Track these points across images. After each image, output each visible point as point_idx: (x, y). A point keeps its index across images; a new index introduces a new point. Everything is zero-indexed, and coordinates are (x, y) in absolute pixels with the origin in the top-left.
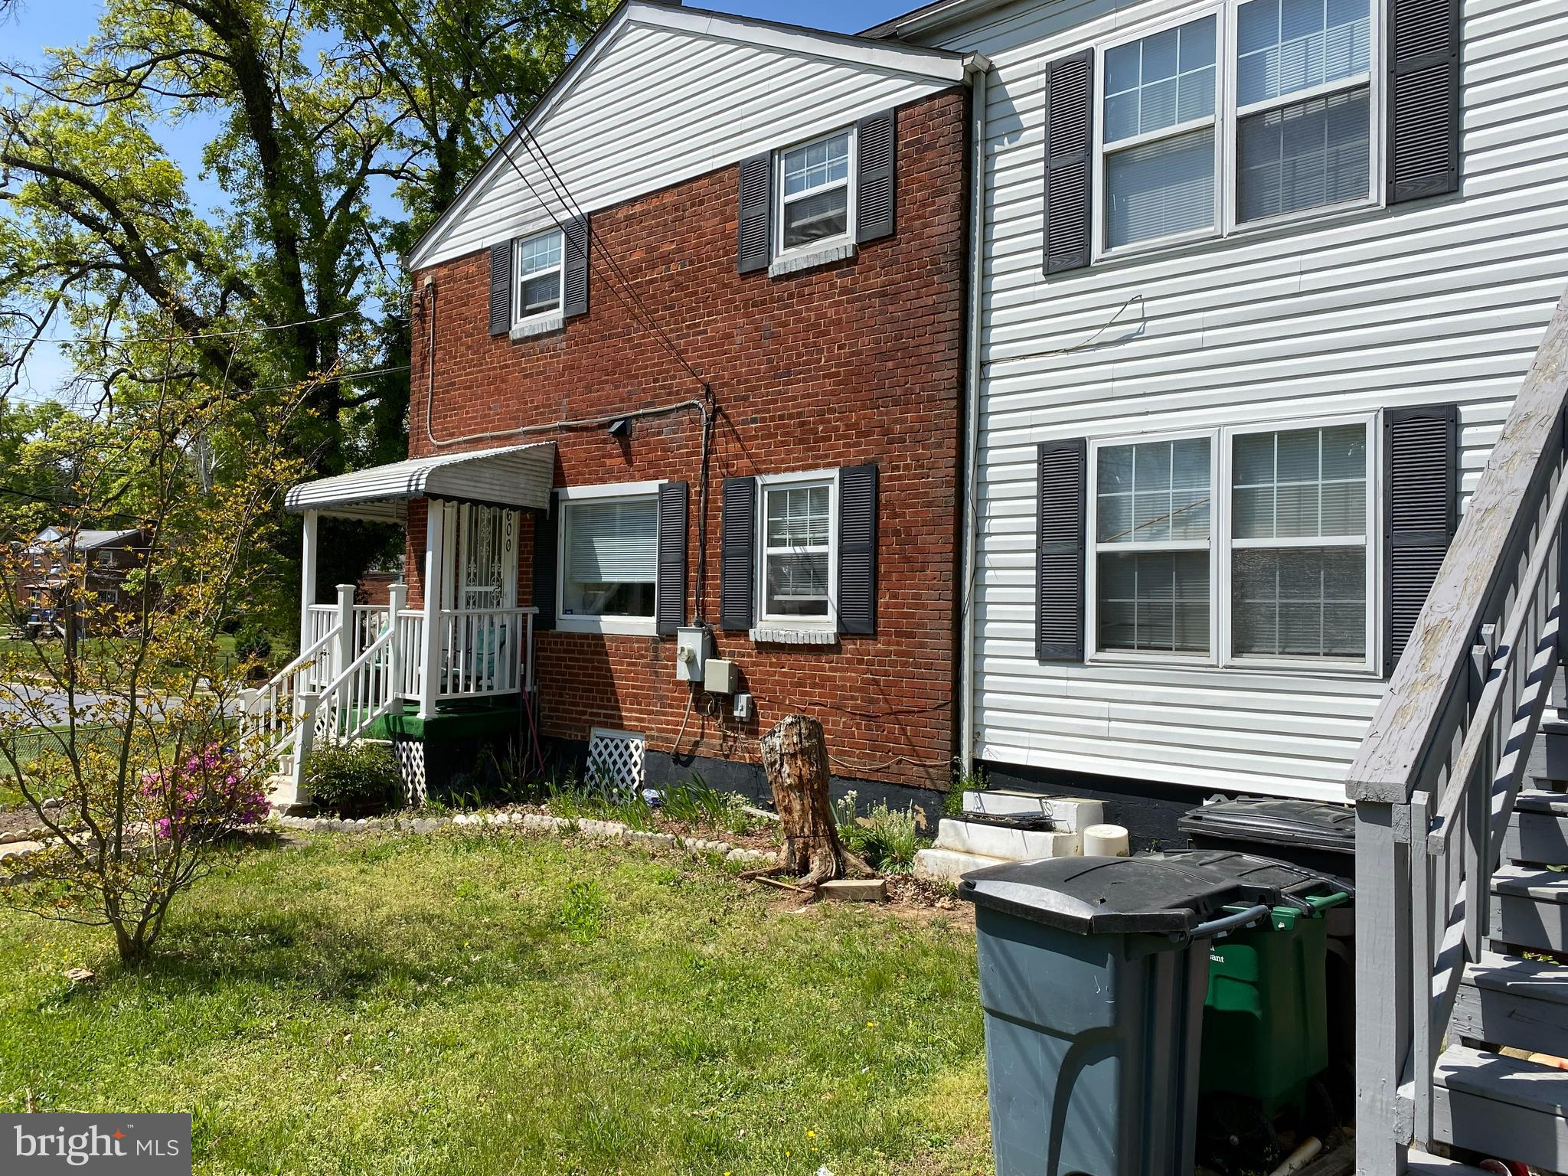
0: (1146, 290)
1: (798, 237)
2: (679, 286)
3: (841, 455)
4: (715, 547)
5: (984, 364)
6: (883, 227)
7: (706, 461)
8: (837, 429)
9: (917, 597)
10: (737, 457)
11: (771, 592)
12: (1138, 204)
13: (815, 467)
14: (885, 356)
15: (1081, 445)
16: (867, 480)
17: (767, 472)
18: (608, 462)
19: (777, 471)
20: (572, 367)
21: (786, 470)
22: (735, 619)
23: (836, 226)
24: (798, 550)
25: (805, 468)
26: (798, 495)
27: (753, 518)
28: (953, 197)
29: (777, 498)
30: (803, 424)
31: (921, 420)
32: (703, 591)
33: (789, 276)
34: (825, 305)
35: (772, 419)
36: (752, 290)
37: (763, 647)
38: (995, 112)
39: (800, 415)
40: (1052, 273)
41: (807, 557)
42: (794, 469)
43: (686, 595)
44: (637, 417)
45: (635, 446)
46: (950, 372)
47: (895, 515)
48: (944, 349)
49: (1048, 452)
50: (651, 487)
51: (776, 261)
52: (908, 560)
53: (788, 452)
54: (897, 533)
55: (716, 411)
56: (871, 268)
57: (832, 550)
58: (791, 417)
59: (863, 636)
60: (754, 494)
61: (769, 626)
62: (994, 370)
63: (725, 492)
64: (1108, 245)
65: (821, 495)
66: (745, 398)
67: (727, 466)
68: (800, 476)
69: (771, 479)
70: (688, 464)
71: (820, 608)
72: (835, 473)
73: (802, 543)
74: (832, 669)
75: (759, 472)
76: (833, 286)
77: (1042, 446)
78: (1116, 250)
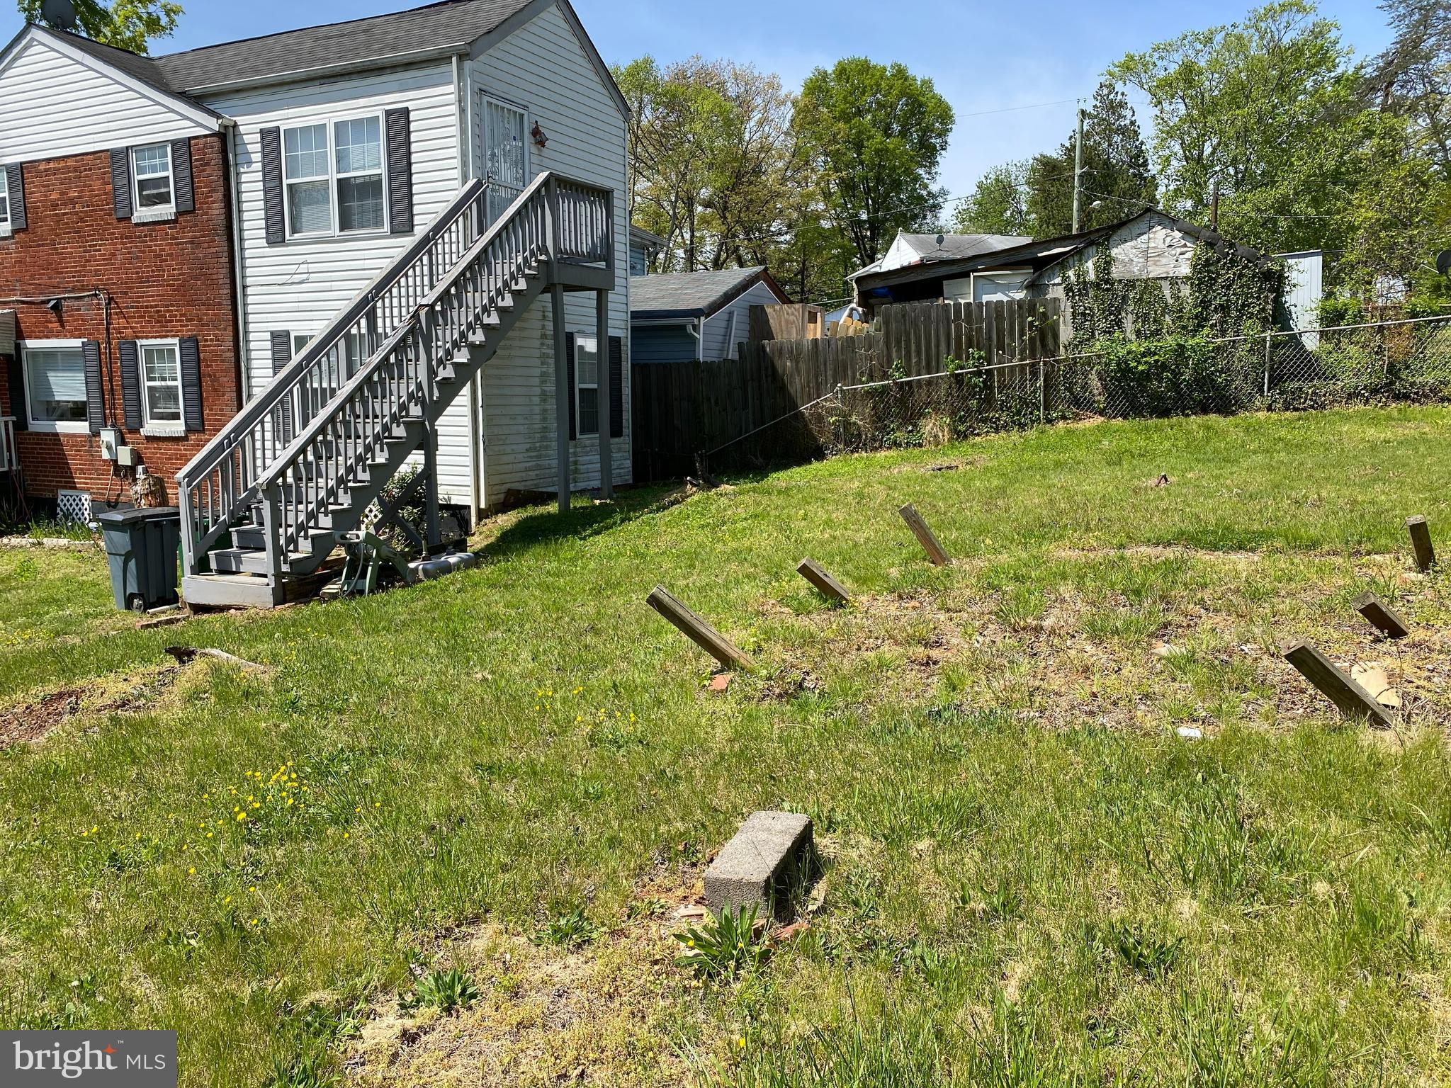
0: (310, 258)
1: (148, 201)
2: (81, 220)
3: (179, 331)
4: (117, 382)
5: (244, 287)
6: (187, 204)
7: (107, 329)
8: (176, 316)
9: (221, 410)
10: (125, 328)
11: (151, 408)
12: (306, 212)
13: (166, 337)
14: (196, 277)
15: (288, 333)
16: (193, 347)
17: (142, 338)
18: (50, 325)
19: (147, 338)
20: (20, 262)
21: (152, 337)
22: (133, 423)
23: (164, 199)
24: (163, 383)
25: (161, 337)
26: (159, 352)
27: (137, 364)
28: (220, 195)
29: (149, 353)
30: (158, 311)
31: (215, 315)
32: (114, 406)
33: (144, 224)
34: (163, 244)
35: (142, 307)
36: (123, 228)
37: (151, 439)
38: (239, 149)
39: (156, 306)
40: (271, 243)
41: (168, 387)
42: (156, 337)
43: (104, 409)
44: (65, 298)
45: (65, 317)
46: (226, 291)
47: (208, 366)
48: (224, 280)
49: (274, 335)
50: (77, 343)
51: (136, 214)
52: (215, 390)
53: (153, 327)
54: (210, 376)
55: (111, 299)
56: (185, 227)
57: (179, 383)
58: (152, 307)
59: (198, 431)
60: (136, 350)
61: (152, 427)
62: (249, 291)
63: (120, 349)
64: (294, 231)
65: (171, 353)
66: (126, 293)
67: (120, 333)
68: (159, 341)
69: (145, 342)
70: (97, 330)
71: (176, 416)
72: (176, 341)
73: (164, 379)
74: (185, 450)
75: (138, 338)
76: (167, 234)
77: (272, 333)
78: (297, 236)
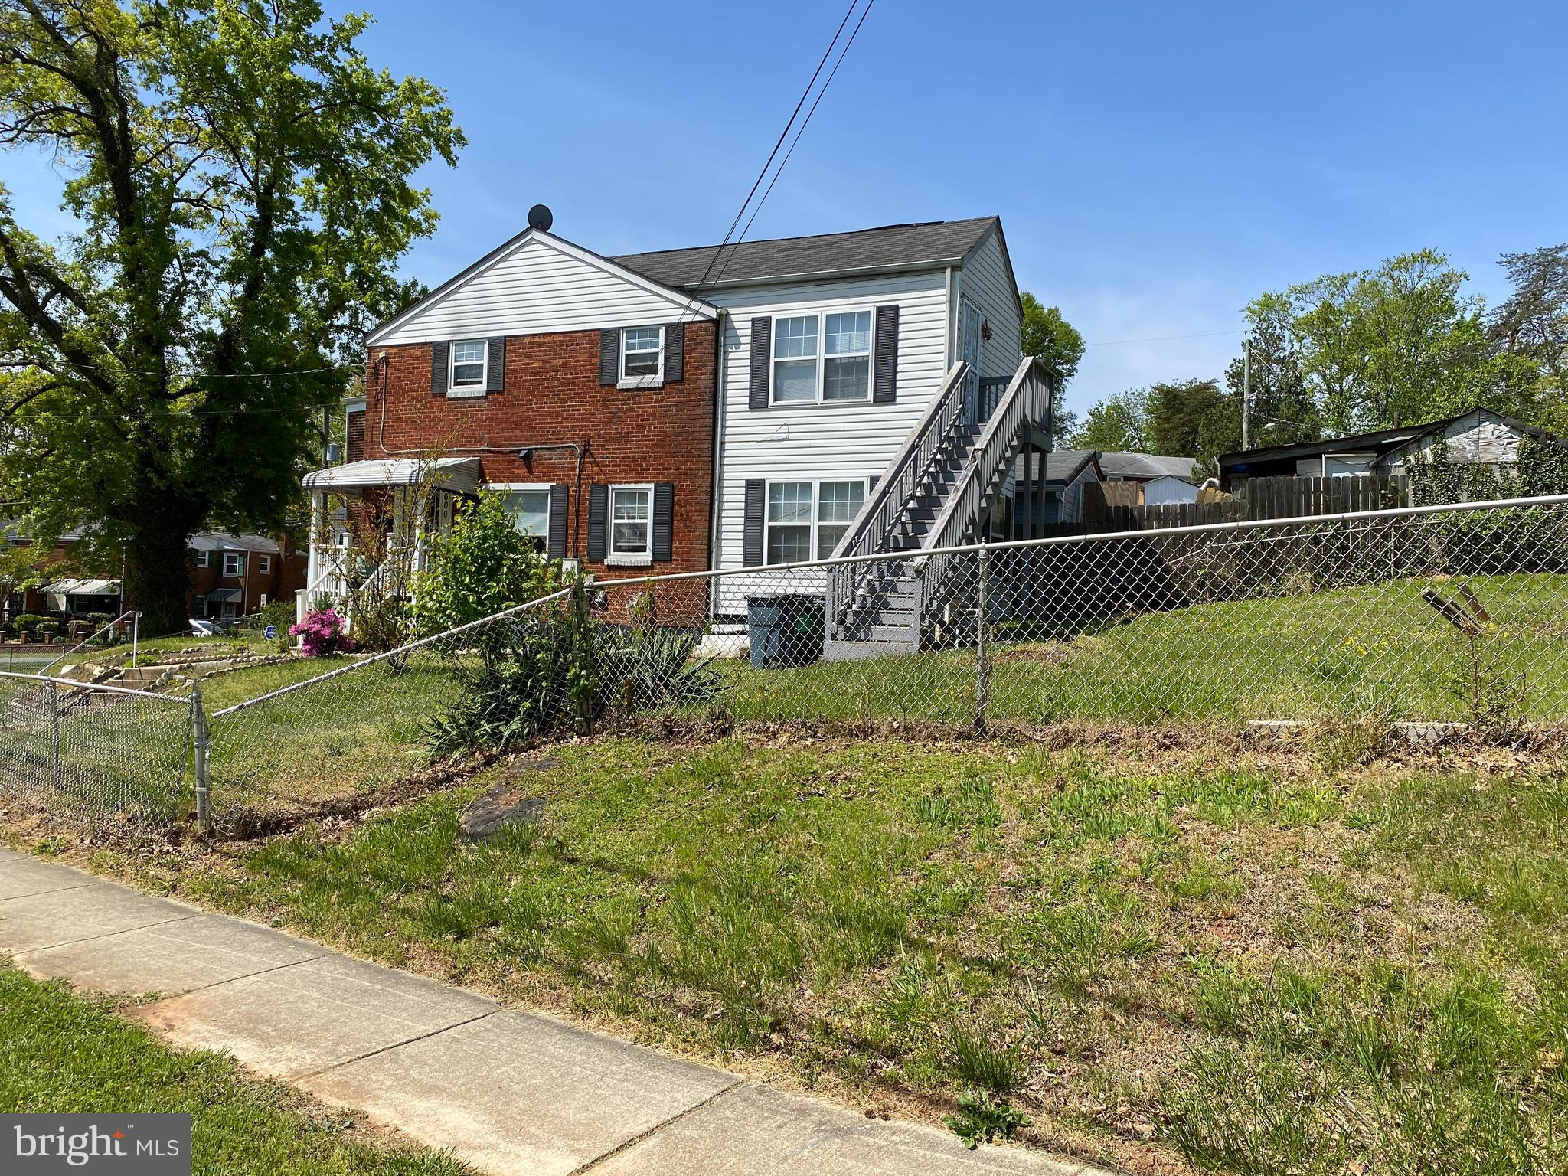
0: (790, 421)
1: (631, 371)
2: (563, 384)
3: (655, 478)
4: (585, 517)
5: (723, 443)
6: (677, 375)
7: (579, 475)
8: (653, 465)
9: (691, 543)
10: (598, 474)
11: (615, 541)
12: (788, 384)
13: (642, 482)
14: (677, 435)
15: (763, 481)
16: (668, 492)
17: (615, 483)
18: (516, 471)
19: (620, 483)
20: (491, 418)
21: (625, 483)
22: (595, 554)
23: (654, 370)
24: (631, 521)
25: (636, 483)
26: (632, 495)
27: (607, 505)
28: (710, 368)
29: (619, 495)
30: (634, 461)
31: (695, 465)
32: (576, 540)
33: (628, 390)
34: (647, 406)
36: (607, 393)
37: (612, 567)
38: (729, 333)
39: (633, 457)
40: (753, 407)
41: (635, 525)
42: (630, 483)
43: (567, 542)
44: (536, 449)
45: (534, 464)
46: (708, 445)
47: (682, 507)
48: (705, 435)
49: (749, 483)
50: (546, 486)
51: (620, 382)
52: (687, 527)
53: (627, 474)
54: (682, 515)
55: (586, 451)
56: (671, 393)
57: (649, 522)
58: (628, 457)
59: (665, 562)
60: (608, 493)
61: (613, 558)
62: (727, 446)
63: (591, 491)
64: (775, 400)
65: (643, 496)
66: (603, 446)
67: (592, 479)
68: (633, 486)
69: (617, 486)
70: (568, 476)
71: (643, 549)
72: (652, 486)
73: (634, 518)
74: (648, 577)
75: (610, 483)
76: (651, 398)
77: (747, 480)
78: (778, 403)
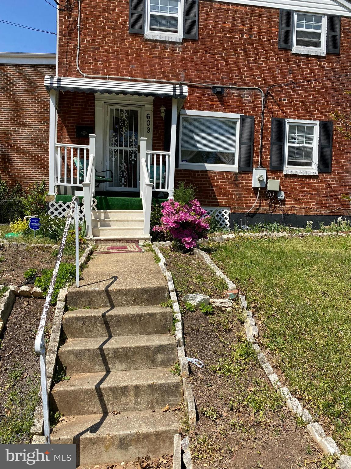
1: (301, 43)
3: (320, 117)
6: (336, 51)
7: (263, 110)
8: (318, 108)
9: (344, 162)
10: (277, 111)
11: (289, 158)
13: (309, 119)
14: (335, 90)
16: (329, 127)
17: (290, 118)
18: (210, 103)
19: (294, 118)
21: (298, 119)
22: (276, 166)
23: (316, 44)
24: (300, 145)
25: (306, 119)
26: (301, 128)
29: (292, 128)
30: (305, 105)
32: (261, 156)
33: (299, 55)
35: (292, 101)
39: (304, 101)
41: (303, 148)
42: (301, 119)
43: (253, 157)
44: (227, 88)
45: (226, 99)
51: (294, 48)
52: (342, 151)
53: (299, 113)
54: (338, 144)
55: (268, 93)
56: (330, 61)
57: (315, 146)
58: (300, 101)
59: (327, 173)
60: (284, 125)
63: (272, 123)
65: (310, 128)
66: (281, 92)
67: (273, 113)
68: (303, 121)
69: (291, 121)
70: (254, 110)
71: (309, 164)
72: (318, 122)
73: (303, 143)
75: (287, 118)
76: (316, 63)
